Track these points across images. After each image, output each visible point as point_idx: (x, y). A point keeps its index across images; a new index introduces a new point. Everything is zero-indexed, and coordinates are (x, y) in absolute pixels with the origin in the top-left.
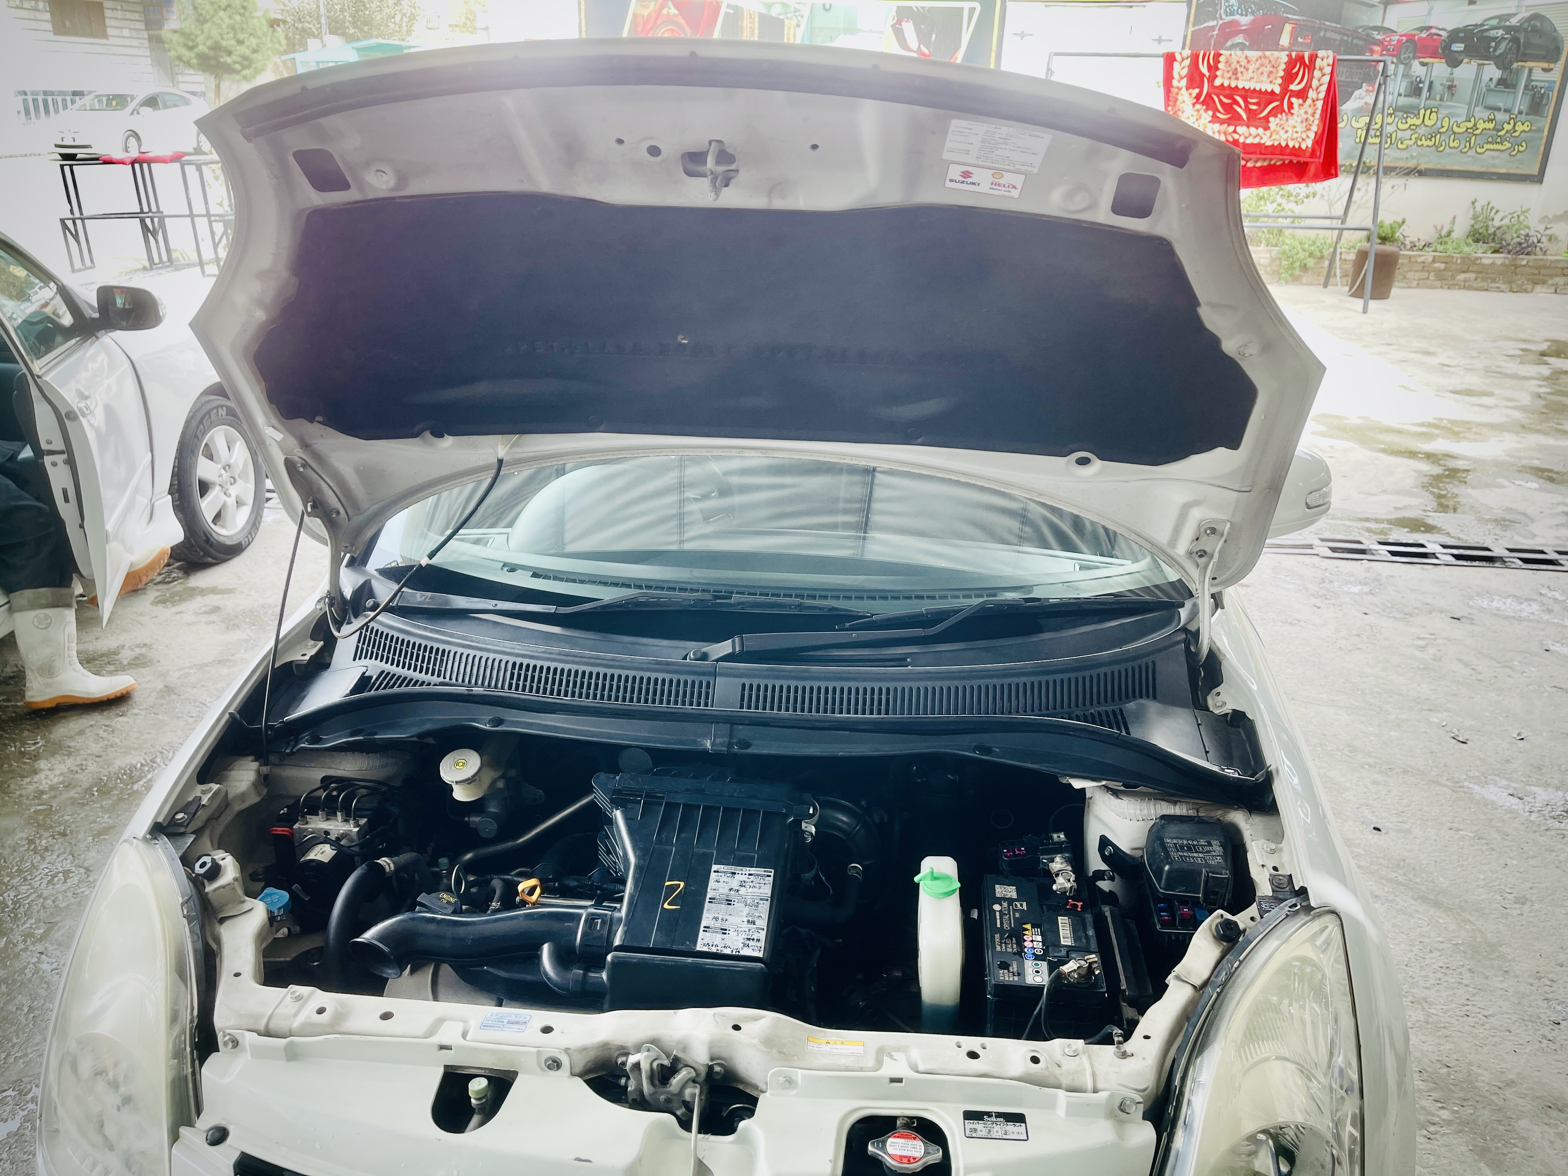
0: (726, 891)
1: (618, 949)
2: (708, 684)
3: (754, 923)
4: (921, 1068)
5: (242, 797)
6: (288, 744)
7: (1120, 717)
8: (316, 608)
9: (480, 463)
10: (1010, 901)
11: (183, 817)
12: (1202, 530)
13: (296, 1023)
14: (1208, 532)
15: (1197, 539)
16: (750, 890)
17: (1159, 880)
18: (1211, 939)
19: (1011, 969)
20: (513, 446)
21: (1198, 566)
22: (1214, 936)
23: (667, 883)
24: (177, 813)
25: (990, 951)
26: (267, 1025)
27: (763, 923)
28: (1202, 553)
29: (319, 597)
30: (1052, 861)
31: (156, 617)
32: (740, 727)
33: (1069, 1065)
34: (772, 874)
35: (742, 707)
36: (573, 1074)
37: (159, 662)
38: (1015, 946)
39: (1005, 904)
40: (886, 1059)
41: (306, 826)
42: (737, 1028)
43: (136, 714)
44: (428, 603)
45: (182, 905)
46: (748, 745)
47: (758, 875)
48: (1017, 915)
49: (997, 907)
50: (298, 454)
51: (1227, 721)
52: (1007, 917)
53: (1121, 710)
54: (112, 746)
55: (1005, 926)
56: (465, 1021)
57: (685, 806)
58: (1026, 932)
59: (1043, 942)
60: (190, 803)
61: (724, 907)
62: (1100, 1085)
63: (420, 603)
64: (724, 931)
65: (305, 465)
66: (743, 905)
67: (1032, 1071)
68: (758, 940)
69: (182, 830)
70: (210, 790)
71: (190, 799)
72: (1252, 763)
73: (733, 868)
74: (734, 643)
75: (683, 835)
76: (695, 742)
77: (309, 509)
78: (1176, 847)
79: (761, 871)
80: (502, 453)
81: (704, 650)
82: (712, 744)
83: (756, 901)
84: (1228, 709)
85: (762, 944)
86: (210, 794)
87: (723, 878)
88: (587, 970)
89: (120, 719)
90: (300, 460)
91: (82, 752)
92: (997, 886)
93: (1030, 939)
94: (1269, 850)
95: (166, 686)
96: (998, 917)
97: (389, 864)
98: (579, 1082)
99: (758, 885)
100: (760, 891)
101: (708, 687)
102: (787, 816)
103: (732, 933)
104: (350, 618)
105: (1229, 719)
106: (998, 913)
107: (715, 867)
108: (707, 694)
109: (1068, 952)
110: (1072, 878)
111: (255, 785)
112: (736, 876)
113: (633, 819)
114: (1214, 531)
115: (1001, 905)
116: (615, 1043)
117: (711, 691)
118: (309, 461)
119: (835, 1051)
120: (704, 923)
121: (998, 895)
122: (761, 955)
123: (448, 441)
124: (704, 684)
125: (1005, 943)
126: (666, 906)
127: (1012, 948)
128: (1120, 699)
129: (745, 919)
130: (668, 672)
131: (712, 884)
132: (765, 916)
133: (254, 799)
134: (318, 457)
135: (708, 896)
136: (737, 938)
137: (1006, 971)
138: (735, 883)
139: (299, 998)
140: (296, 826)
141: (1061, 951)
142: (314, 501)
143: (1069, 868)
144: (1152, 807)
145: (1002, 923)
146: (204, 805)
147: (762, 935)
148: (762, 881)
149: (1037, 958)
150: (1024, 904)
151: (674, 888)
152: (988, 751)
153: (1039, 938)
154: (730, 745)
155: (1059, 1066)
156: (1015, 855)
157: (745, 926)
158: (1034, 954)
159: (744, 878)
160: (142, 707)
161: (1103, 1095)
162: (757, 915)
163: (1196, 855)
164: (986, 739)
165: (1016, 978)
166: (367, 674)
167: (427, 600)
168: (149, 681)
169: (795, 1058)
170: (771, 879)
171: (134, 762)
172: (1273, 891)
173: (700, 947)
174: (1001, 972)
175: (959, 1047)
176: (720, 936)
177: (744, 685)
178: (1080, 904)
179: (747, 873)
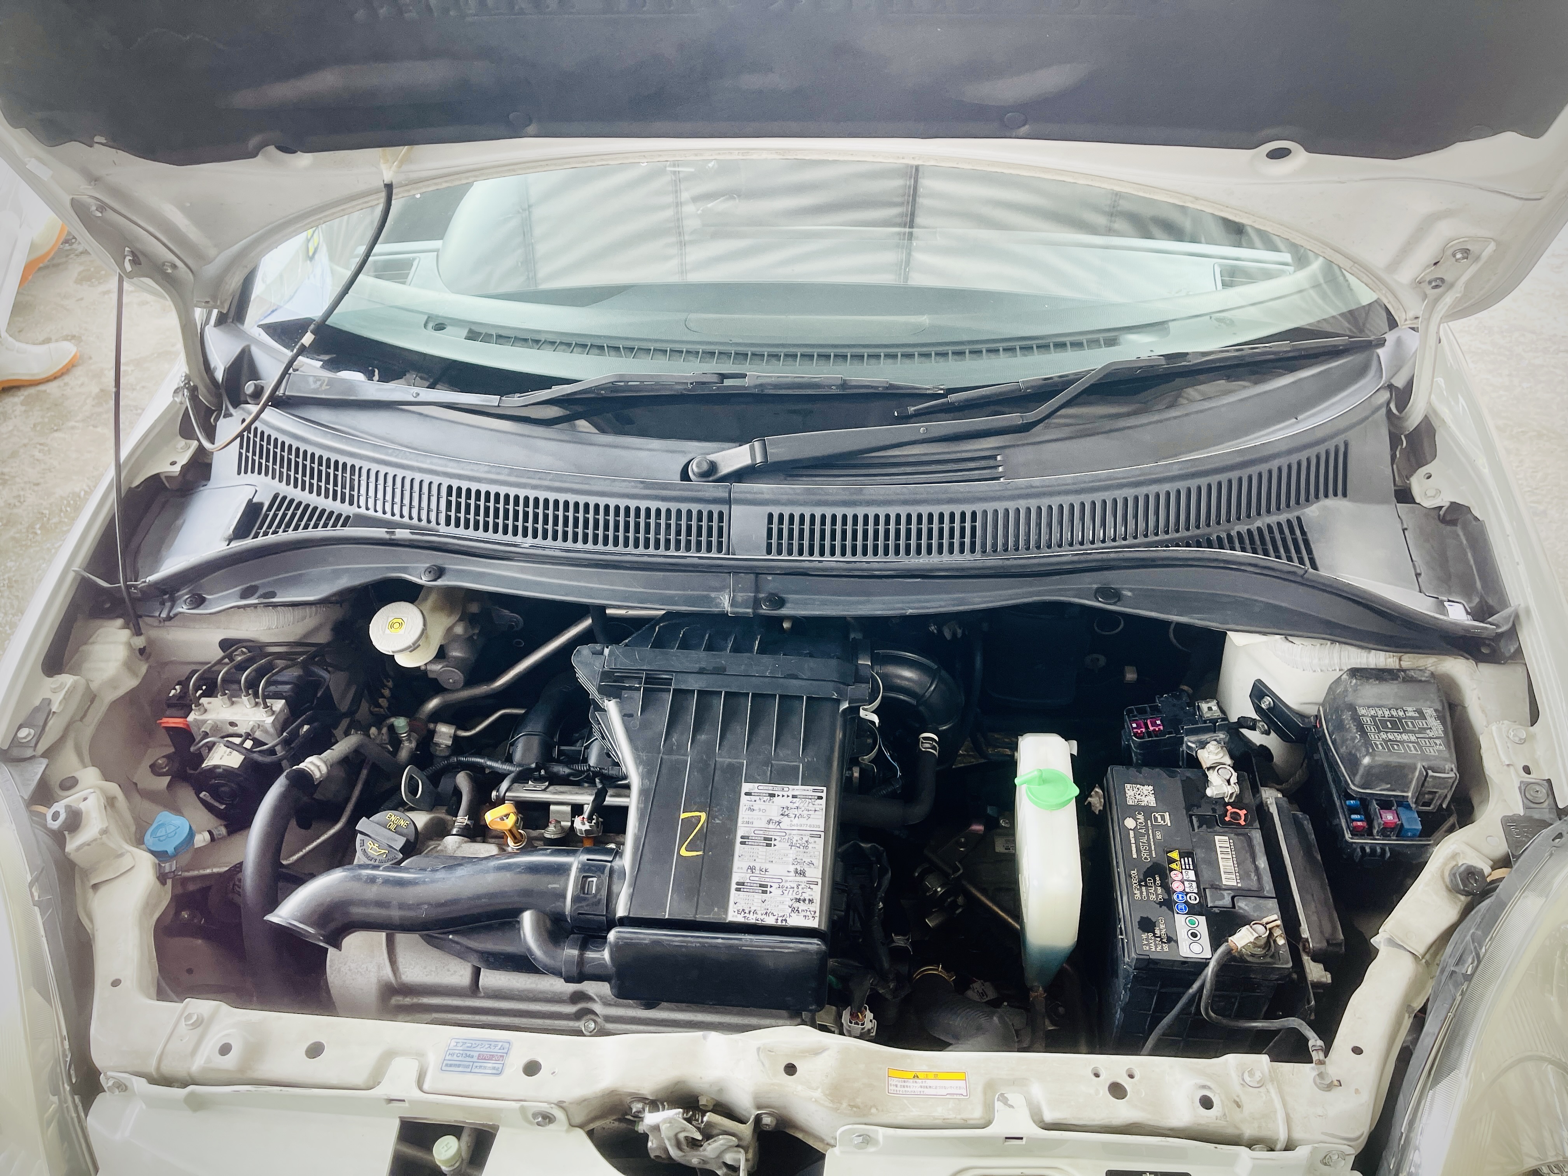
0: (763, 824)
1: (624, 922)
2: (721, 514)
3: (802, 873)
4: (1049, 1117)
5: (113, 683)
6: (163, 603)
7: (1298, 532)
8: (174, 402)
9: (362, 187)
10: (1147, 811)
11: (29, 734)
12: (1449, 252)
13: (196, 1065)
14: (1459, 256)
15: (1435, 264)
16: (796, 821)
17: (1353, 773)
18: (1444, 893)
19: (1157, 932)
20: (402, 163)
21: (1425, 296)
22: (1447, 887)
23: (683, 816)
24: (20, 727)
25: (1125, 898)
26: (158, 1068)
27: (816, 873)
28: (1439, 282)
29: (176, 387)
30: (1203, 745)
31: (82, 299)
32: (770, 578)
33: (1253, 1104)
34: (824, 795)
35: (769, 552)
36: (572, 1125)
37: (91, 358)
38: (1159, 890)
39: (1141, 818)
40: (998, 1105)
41: (204, 717)
42: (790, 1069)
43: (73, 428)
44: (325, 392)
45: (31, 885)
46: (781, 602)
47: (805, 797)
48: (1159, 836)
49: (1130, 823)
50: (88, 193)
51: (1439, 515)
52: (1145, 840)
53: (1299, 519)
54: (50, 470)
55: (1144, 854)
56: (420, 1055)
57: (698, 691)
58: (1173, 866)
59: (1198, 882)
60: (37, 710)
61: (762, 850)
62: (1297, 1135)
63: (316, 391)
64: (764, 888)
65: (103, 207)
66: (787, 845)
67: (1203, 1121)
68: (811, 901)
69: (29, 753)
70: (61, 687)
71: (37, 703)
72: (1479, 584)
73: (769, 788)
74: (752, 449)
75: (702, 737)
76: (708, 600)
77: (128, 267)
78: (1376, 724)
79: (808, 790)
80: (388, 175)
81: (712, 457)
82: (733, 604)
83: (805, 839)
84: (1444, 501)
85: (816, 907)
86: (64, 692)
87: (759, 804)
88: (584, 947)
89: (56, 435)
90: (93, 201)
91: (18, 480)
92: (1128, 786)
93: (1180, 877)
94: (1517, 740)
95: (102, 390)
96: (1133, 841)
97: (318, 767)
98: (581, 1136)
99: (806, 813)
100: (809, 822)
101: (721, 519)
102: (838, 702)
103: (775, 891)
104: (227, 408)
105: (1442, 513)
106: (1132, 833)
107: (746, 787)
108: (720, 529)
109: (1233, 898)
110: (1234, 779)
111: (128, 665)
112: (775, 799)
113: (631, 716)
114: (1466, 252)
115: (1136, 820)
116: (625, 1090)
117: (725, 525)
118: (107, 200)
119: (927, 1091)
120: (736, 878)
121: (1130, 803)
122: (813, 923)
123: (304, 160)
124: (715, 516)
125: (1146, 885)
126: (683, 852)
127: (1156, 893)
128: (1298, 502)
129: (792, 868)
130: (664, 499)
131: (743, 814)
132: (819, 862)
133: (130, 683)
134: (116, 192)
135: (740, 833)
136: (782, 898)
137: (1150, 935)
138: (774, 808)
139: (199, 1023)
140: (191, 717)
141: (1223, 897)
142: (133, 253)
143: (1228, 760)
144: (1336, 655)
145: (1138, 851)
146: (54, 713)
147: (816, 893)
148: (811, 807)
149: (1193, 910)
150: (1167, 815)
151: (690, 824)
152: (1113, 595)
153: (1191, 875)
154: (756, 603)
155: (1239, 1106)
156: (1149, 734)
157: (792, 880)
158: (1186, 903)
159: (786, 802)
160: (78, 418)
161: (1302, 1153)
162: (808, 860)
163: (1405, 737)
164: (1113, 578)
165: (1166, 947)
166: (255, 500)
167: (324, 387)
168: (82, 384)
169: (873, 1110)
170: (823, 801)
171: (77, 490)
172: (1526, 808)
173: (733, 916)
174: (1144, 936)
175: (1097, 1075)
176: (759, 897)
177: (770, 516)
178: (1242, 813)
179: (790, 793)
